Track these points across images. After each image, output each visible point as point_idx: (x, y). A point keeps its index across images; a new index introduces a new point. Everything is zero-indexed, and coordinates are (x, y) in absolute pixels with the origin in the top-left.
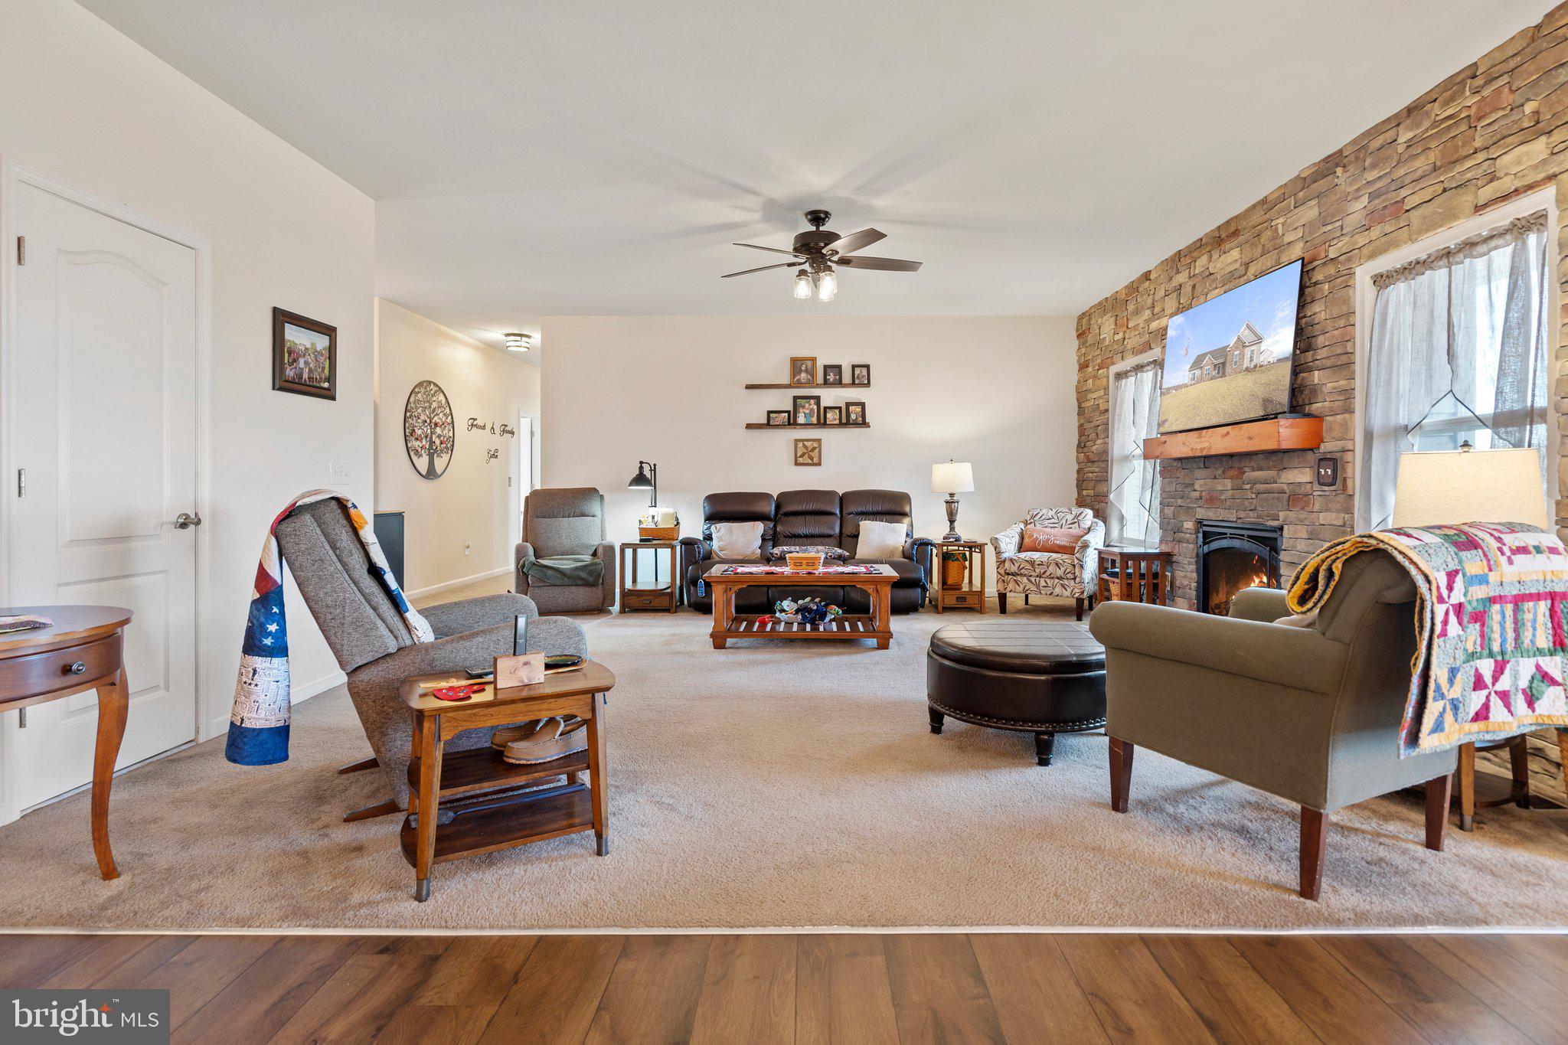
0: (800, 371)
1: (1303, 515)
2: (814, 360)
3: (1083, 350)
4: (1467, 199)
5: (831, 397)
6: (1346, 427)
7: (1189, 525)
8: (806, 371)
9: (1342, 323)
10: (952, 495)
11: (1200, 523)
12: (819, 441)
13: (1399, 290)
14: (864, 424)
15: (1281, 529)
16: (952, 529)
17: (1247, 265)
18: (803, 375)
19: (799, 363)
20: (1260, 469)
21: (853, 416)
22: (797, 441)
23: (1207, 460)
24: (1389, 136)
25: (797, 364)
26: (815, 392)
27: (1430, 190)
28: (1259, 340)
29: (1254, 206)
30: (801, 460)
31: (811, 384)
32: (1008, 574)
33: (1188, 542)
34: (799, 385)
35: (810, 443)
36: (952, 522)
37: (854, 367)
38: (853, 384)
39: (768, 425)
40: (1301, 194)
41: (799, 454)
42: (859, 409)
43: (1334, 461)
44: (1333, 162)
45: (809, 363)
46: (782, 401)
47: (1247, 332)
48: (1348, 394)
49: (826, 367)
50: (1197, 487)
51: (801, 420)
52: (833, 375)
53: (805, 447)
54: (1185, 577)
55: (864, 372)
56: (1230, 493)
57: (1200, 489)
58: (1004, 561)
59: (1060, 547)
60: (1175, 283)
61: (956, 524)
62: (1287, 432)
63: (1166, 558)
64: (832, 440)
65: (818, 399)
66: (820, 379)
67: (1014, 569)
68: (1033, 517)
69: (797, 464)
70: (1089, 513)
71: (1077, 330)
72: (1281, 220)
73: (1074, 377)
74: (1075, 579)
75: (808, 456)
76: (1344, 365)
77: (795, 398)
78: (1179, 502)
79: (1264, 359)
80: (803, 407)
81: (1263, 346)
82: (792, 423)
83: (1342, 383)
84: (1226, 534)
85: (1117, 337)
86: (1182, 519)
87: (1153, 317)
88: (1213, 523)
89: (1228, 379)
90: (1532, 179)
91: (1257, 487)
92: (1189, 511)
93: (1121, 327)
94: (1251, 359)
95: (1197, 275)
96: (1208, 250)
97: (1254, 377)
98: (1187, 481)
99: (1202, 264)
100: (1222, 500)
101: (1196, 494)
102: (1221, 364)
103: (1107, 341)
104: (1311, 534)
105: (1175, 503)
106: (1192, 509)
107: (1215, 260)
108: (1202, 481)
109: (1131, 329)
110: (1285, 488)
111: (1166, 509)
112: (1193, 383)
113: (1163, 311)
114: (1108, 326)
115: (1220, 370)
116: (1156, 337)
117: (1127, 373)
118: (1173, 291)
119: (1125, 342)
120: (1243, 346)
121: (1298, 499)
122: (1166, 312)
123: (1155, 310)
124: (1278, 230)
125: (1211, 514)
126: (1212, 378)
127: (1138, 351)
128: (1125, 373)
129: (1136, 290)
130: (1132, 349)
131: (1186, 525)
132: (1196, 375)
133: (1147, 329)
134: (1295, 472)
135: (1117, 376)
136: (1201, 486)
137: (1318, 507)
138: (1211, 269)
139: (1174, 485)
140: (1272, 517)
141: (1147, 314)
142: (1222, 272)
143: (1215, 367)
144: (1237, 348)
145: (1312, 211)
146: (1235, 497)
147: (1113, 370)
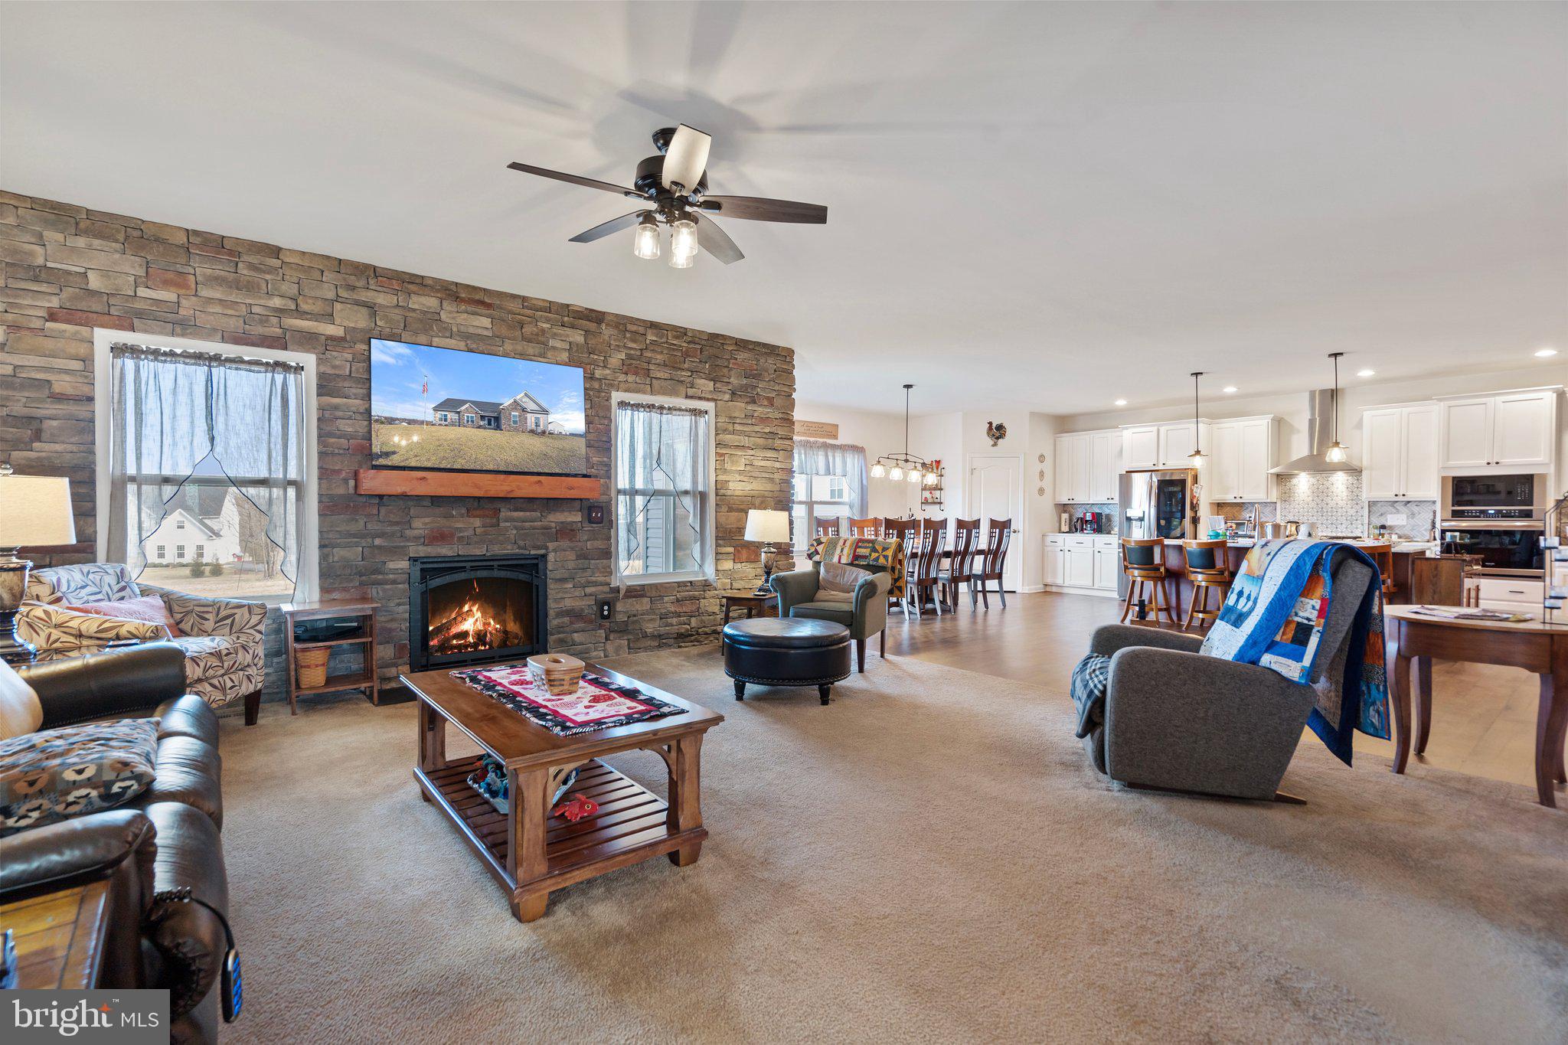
1: (572, 545)
4: (682, 390)
6: (607, 486)
7: (399, 565)
9: (606, 422)
15: (544, 556)
17: (503, 339)
20: (516, 510)
23: (436, 500)
24: (641, 330)
27: (666, 375)
28: (545, 412)
29: (514, 297)
33: (394, 582)
40: (566, 319)
43: (602, 507)
44: (596, 317)
47: (526, 399)
48: (608, 466)
50: (417, 523)
54: (392, 620)
56: (477, 530)
57: (421, 527)
60: (364, 296)
72: (546, 326)
76: (606, 448)
78: (377, 542)
79: (552, 429)
81: (551, 418)
83: (605, 459)
84: (465, 567)
86: (383, 558)
87: (299, 313)
88: (445, 560)
89: (507, 433)
90: (707, 396)
91: (520, 524)
92: (395, 552)
93: (167, 284)
94: (537, 425)
95: (414, 310)
96: (439, 295)
97: (543, 439)
98: (393, 518)
99: (428, 304)
100: (462, 537)
101: (416, 532)
102: (493, 418)
103: (95, 282)
104: (580, 557)
105: (364, 543)
106: (403, 547)
107: (451, 312)
108: (427, 520)
109: (210, 300)
110: (553, 525)
111: (339, 553)
112: (443, 422)
113: (329, 317)
114: (101, 260)
115: (492, 423)
116: (307, 341)
117: (165, 354)
118: (357, 303)
119: (182, 312)
120: (523, 411)
121: (566, 532)
122: (338, 321)
123: (304, 307)
124: (543, 331)
125: (445, 551)
126: (479, 427)
127: (238, 340)
128: (156, 354)
129: (231, 253)
130: (215, 330)
131: (391, 565)
132: (449, 416)
133: (274, 320)
134: (566, 514)
135: (118, 350)
136: (426, 524)
137: (585, 538)
138: (443, 316)
139: (362, 523)
140: (538, 548)
141: (277, 302)
142: (463, 329)
143: (482, 418)
144: (515, 409)
145: (578, 337)
146: (486, 533)
147: (105, 336)
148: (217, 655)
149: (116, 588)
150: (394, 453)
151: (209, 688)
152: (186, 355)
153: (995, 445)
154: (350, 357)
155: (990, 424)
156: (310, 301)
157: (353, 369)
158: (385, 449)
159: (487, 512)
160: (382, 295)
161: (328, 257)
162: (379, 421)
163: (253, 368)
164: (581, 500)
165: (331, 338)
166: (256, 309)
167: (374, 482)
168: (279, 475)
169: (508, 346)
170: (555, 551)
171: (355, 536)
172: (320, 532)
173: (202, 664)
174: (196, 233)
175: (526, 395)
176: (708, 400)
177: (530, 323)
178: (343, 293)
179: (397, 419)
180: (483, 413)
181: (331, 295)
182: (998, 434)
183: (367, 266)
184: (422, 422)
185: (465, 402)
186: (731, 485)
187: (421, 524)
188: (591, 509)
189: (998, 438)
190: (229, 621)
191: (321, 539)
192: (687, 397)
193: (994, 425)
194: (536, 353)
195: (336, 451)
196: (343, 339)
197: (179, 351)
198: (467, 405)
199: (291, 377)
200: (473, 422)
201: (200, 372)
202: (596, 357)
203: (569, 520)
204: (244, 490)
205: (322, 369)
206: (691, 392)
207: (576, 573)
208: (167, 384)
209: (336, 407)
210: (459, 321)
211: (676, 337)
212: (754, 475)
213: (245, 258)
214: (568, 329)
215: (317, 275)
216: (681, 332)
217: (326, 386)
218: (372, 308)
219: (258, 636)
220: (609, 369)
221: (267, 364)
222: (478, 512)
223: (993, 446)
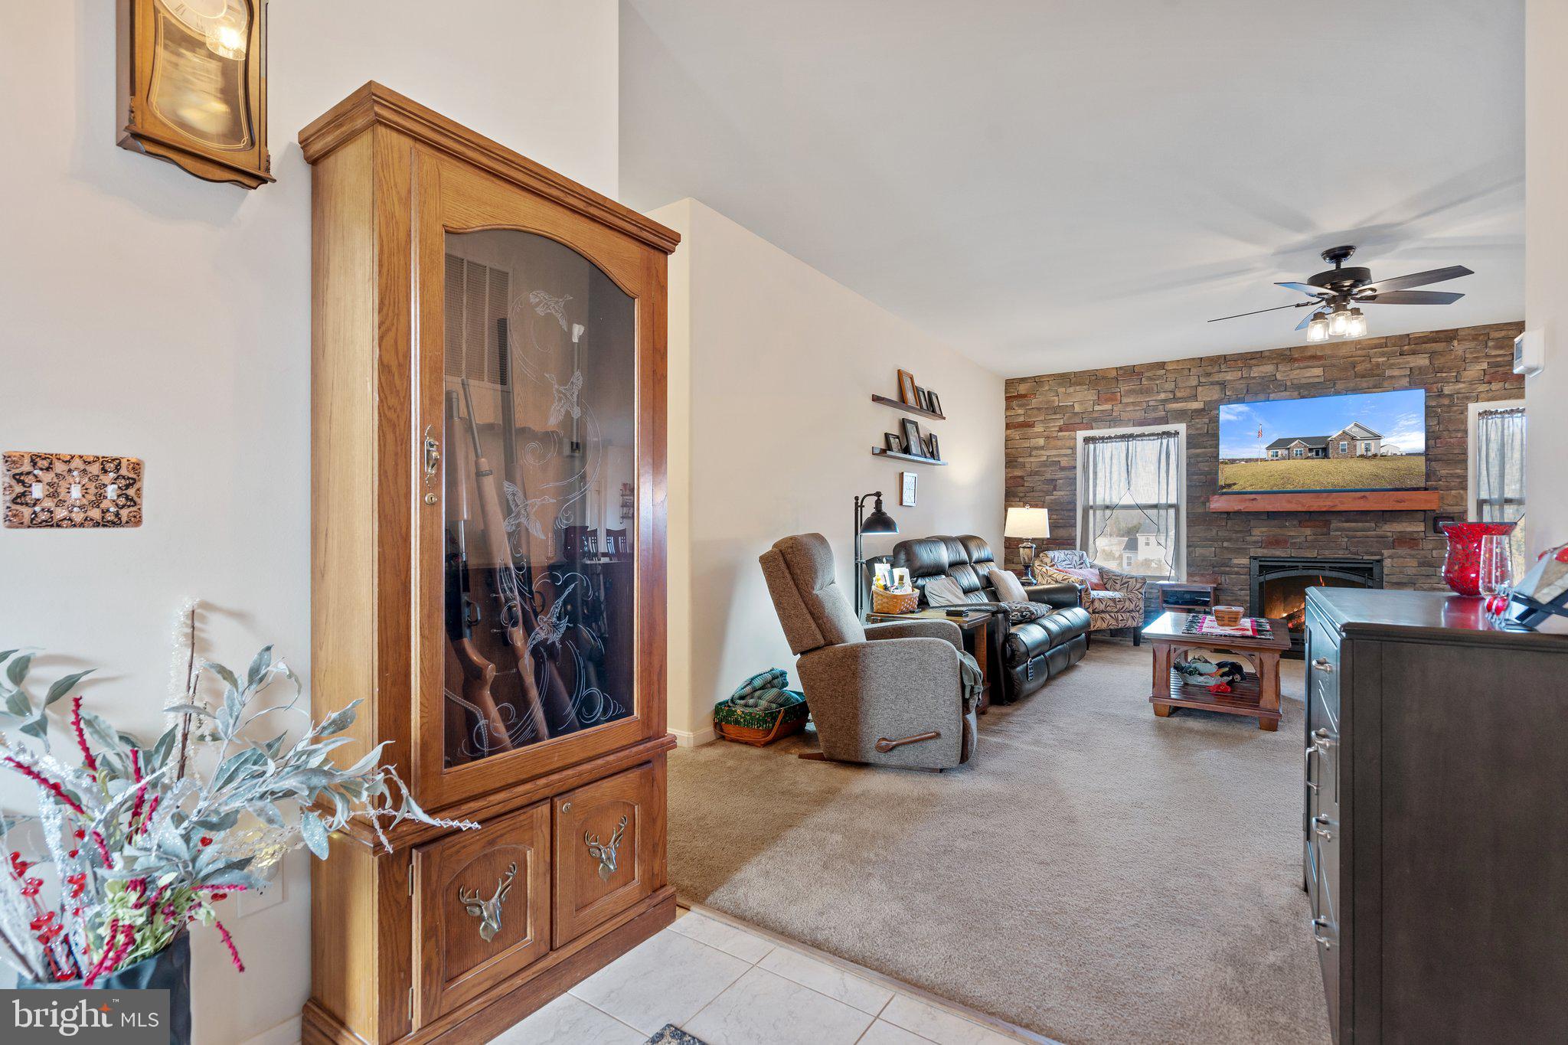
1: (1413, 552)
2: (912, 378)
3: (1020, 412)
6: (1460, 498)
7: (1243, 562)
9: (1459, 435)
10: (1027, 541)
11: (1255, 559)
15: (1379, 561)
17: (1335, 381)
20: (1347, 522)
23: (1271, 515)
28: (1378, 437)
29: (1345, 345)
33: (1237, 573)
36: (1027, 567)
37: (930, 394)
40: (1406, 347)
42: (936, 443)
44: (1445, 336)
47: (1357, 429)
48: (1462, 478)
50: (1256, 532)
54: (1236, 600)
56: (1309, 538)
57: (1260, 535)
60: (1217, 378)
71: (1005, 392)
72: (1381, 359)
76: (1459, 460)
78: (1225, 544)
79: (1385, 451)
81: (1383, 442)
86: (1229, 556)
87: (1175, 399)
88: (1278, 559)
89: (1335, 461)
91: (1351, 533)
92: (1240, 552)
93: (1107, 401)
94: (1367, 450)
95: (1254, 378)
96: (1275, 362)
97: (1373, 462)
98: (1237, 528)
99: (1264, 370)
100: (1295, 543)
101: (1254, 538)
102: (1321, 449)
103: (1077, 409)
104: (1421, 565)
105: (1216, 545)
106: (1246, 549)
107: (1285, 372)
108: (1264, 529)
109: (1127, 404)
110: (1390, 534)
111: (1199, 551)
112: (1275, 458)
113: (1194, 397)
114: (1079, 397)
115: (1320, 453)
116: (1180, 416)
117: (1107, 438)
118: (1212, 384)
119: (1114, 414)
120: (1353, 439)
121: (1405, 540)
122: (1199, 398)
123: (1179, 395)
124: (1378, 365)
125: (1279, 552)
126: (1308, 458)
127: (1141, 424)
128: (1102, 439)
129: (1139, 374)
130: (1130, 420)
131: (1236, 561)
132: (1280, 453)
133: (1161, 407)
134: (1404, 524)
135: (1087, 440)
136: (1263, 532)
137: (1430, 547)
138: (1279, 377)
139: (1214, 531)
140: (1372, 554)
141: (1163, 396)
142: (1295, 382)
143: (1311, 450)
144: (1344, 439)
145: (1422, 361)
146: (1316, 540)
147: (1081, 434)
148: (1113, 600)
149: (1079, 563)
150: (1235, 484)
151: (1108, 617)
152: (1116, 437)
154: (1207, 421)
156: (1183, 390)
157: (1210, 428)
158: (1229, 482)
159: (1317, 523)
160: (1230, 373)
161: (1193, 359)
162: (1225, 463)
163: (1152, 438)
164: (1425, 511)
165: (1196, 411)
166: (1151, 403)
167: (1218, 504)
168: (1163, 501)
169: (1340, 385)
170: (1389, 557)
171: (1209, 540)
172: (1188, 537)
173: (1104, 603)
174: (1121, 368)
175: (1356, 425)
177: (1363, 361)
178: (1203, 380)
179: (1238, 460)
180: (1311, 447)
181: (1195, 383)
183: (1219, 357)
184: (1257, 460)
185: (1294, 440)
187: (1259, 532)
188: (1436, 520)
190: (1126, 585)
191: (1188, 541)
194: (1371, 386)
195: (1198, 484)
196: (1203, 410)
197: (1113, 436)
198: (1296, 442)
199: (1172, 440)
200: (1301, 454)
201: (1123, 445)
202: (1444, 375)
203: (1409, 529)
204: (1145, 511)
205: (1189, 432)
207: (1418, 579)
208: (1108, 455)
209: (1198, 455)
210: (1292, 377)
213: (1146, 374)
214: (1408, 356)
215: (1186, 372)
217: (1191, 444)
218: (1223, 385)
219: (1140, 596)
220: (1464, 382)
221: (1158, 434)
222: (1309, 524)
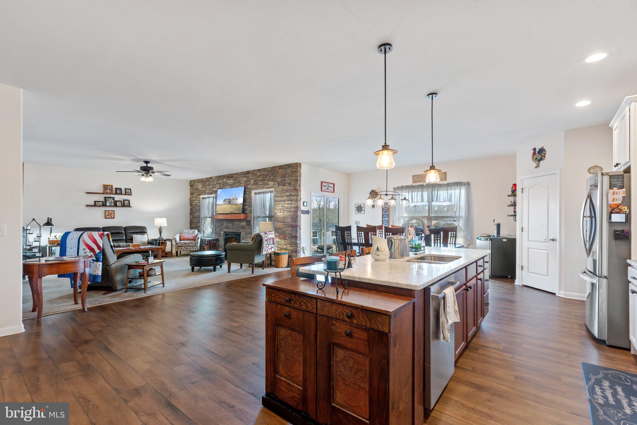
0: (107, 189)
1: (244, 230)
2: (112, 186)
3: (192, 190)
4: (265, 186)
5: (117, 198)
6: (251, 216)
7: (222, 233)
8: (109, 189)
9: (250, 199)
10: (160, 227)
11: (225, 232)
12: (114, 211)
13: (258, 196)
14: (129, 206)
15: (241, 233)
16: (161, 236)
18: (108, 190)
19: (107, 187)
20: (237, 222)
21: (126, 204)
22: (105, 211)
23: (226, 220)
25: (105, 187)
26: (112, 196)
27: (261, 183)
28: (237, 199)
30: (107, 217)
31: (111, 193)
32: (178, 246)
33: (222, 236)
34: (107, 193)
35: (111, 212)
36: (160, 234)
37: (126, 189)
38: (126, 194)
39: (95, 205)
40: (243, 175)
41: (107, 215)
42: (128, 202)
43: (249, 221)
44: (248, 172)
45: (110, 187)
46: (101, 198)
47: (235, 197)
48: (251, 210)
49: (116, 189)
50: (224, 225)
51: (108, 204)
52: (118, 191)
53: (109, 212)
54: (221, 243)
55: (130, 191)
56: (231, 226)
58: (178, 243)
59: (191, 239)
61: (162, 235)
62: (242, 216)
63: (217, 240)
64: (119, 211)
65: (113, 198)
66: (114, 192)
67: (181, 245)
68: (182, 232)
69: (105, 218)
70: (196, 231)
71: (190, 184)
72: (240, 178)
73: (189, 196)
74: (196, 246)
75: (109, 215)
76: (250, 206)
77: (105, 198)
78: (220, 228)
79: (238, 203)
80: (108, 200)
81: (238, 200)
82: (104, 205)
83: (250, 208)
85: (203, 189)
89: (231, 205)
90: (272, 186)
91: (237, 225)
92: (222, 230)
93: (204, 187)
95: (223, 182)
98: (221, 223)
100: (229, 228)
103: (200, 189)
107: (228, 180)
109: (207, 188)
110: (242, 225)
111: (217, 230)
114: (200, 186)
115: (230, 203)
119: (206, 191)
120: (234, 199)
121: (243, 227)
122: (216, 187)
125: (228, 230)
126: (228, 204)
127: (209, 194)
129: (209, 180)
132: (224, 203)
134: (244, 223)
135: (202, 198)
137: (247, 229)
139: (216, 224)
140: (239, 231)
142: (229, 183)
145: (246, 179)
147: (201, 196)
148: (185, 243)
151: (183, 248)
152: (205, 197)
153: (538, 166)
155: (535, 149)
156: (214, 185)
158: (217, 211)
160: (220, 181)
161: (216, 176)
163: (212, 198)
166: (211, 188)
169: (234, 185)
174: (206, 178)
176: (272, 188)
178: (217, 182)
179: (218, 204)
180: (229, 201)
182: (539, 157)
183: (220, 176)
184: (221, 205)
185: (226, 199)
186: (278, 214)
188: (247, 221)
189: (539, 160)
192: (267, 188)
193: (537, 150)
194: (238, 185)
196: (216, 191)
201: (207, 200)
202: (248, 183)
206: (268, 186)
207: (245, 237)
208: (204, 203)
211: (264, 172)
212: (284, 210)
214: (243, 178)
215: (215, 180)
216: (265, 169)
218: (219, 184)
220: (251, 185)
222: (231, 222)
223: (536, 167)
